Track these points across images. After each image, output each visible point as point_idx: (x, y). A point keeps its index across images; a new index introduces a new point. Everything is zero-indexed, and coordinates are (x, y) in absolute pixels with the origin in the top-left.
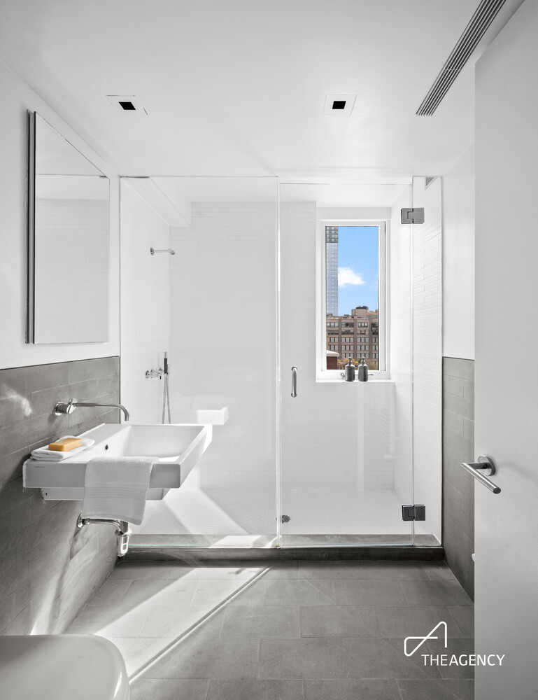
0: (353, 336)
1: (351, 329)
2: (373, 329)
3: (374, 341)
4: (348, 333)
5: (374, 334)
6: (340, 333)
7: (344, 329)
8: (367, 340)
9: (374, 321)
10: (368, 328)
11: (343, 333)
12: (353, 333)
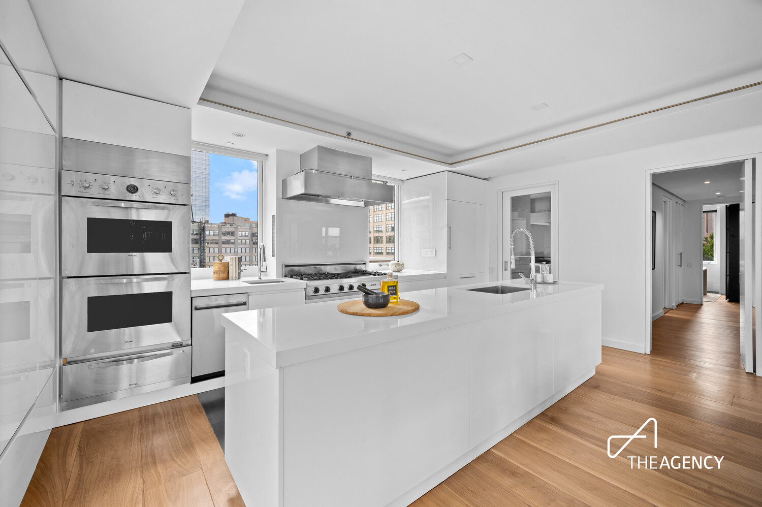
0: (233, 246)
1: (232, 239)
2: (254, 238)
3: (254, 251)
4: (228, 242)
5: (254, 244)
6: (220, 243)
7: (224, 238)
8: (248, 250)
9: (255, 230)
10: (249, 238)
11: (224, 243)
12: (233, 243)
